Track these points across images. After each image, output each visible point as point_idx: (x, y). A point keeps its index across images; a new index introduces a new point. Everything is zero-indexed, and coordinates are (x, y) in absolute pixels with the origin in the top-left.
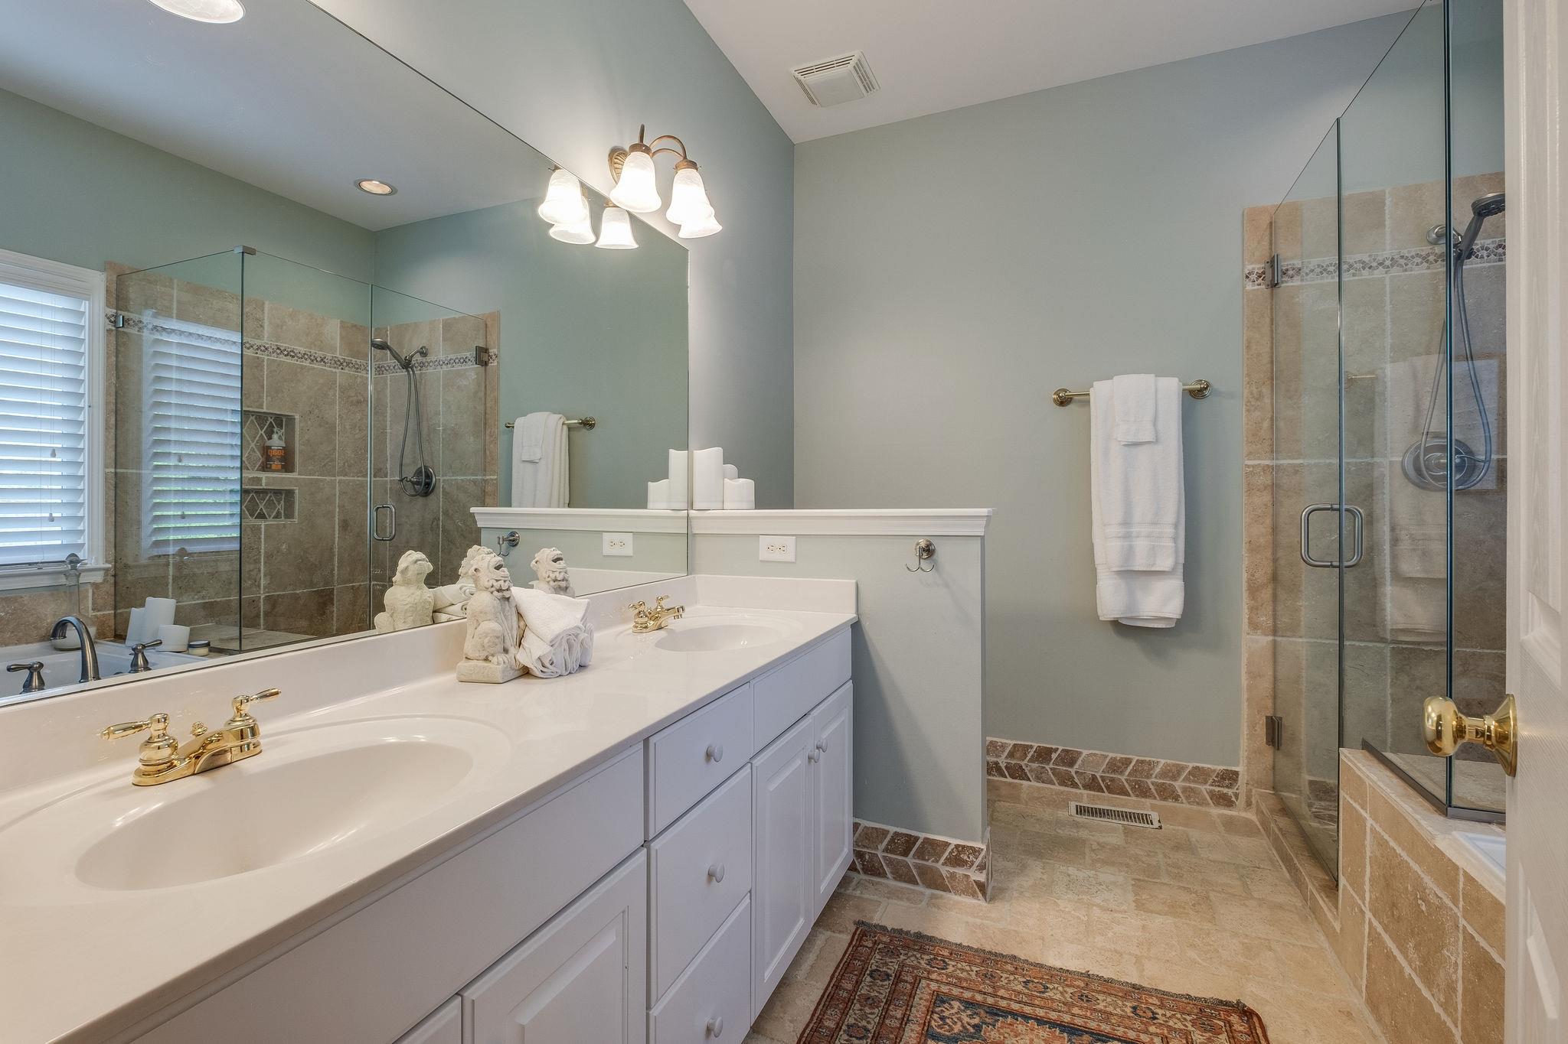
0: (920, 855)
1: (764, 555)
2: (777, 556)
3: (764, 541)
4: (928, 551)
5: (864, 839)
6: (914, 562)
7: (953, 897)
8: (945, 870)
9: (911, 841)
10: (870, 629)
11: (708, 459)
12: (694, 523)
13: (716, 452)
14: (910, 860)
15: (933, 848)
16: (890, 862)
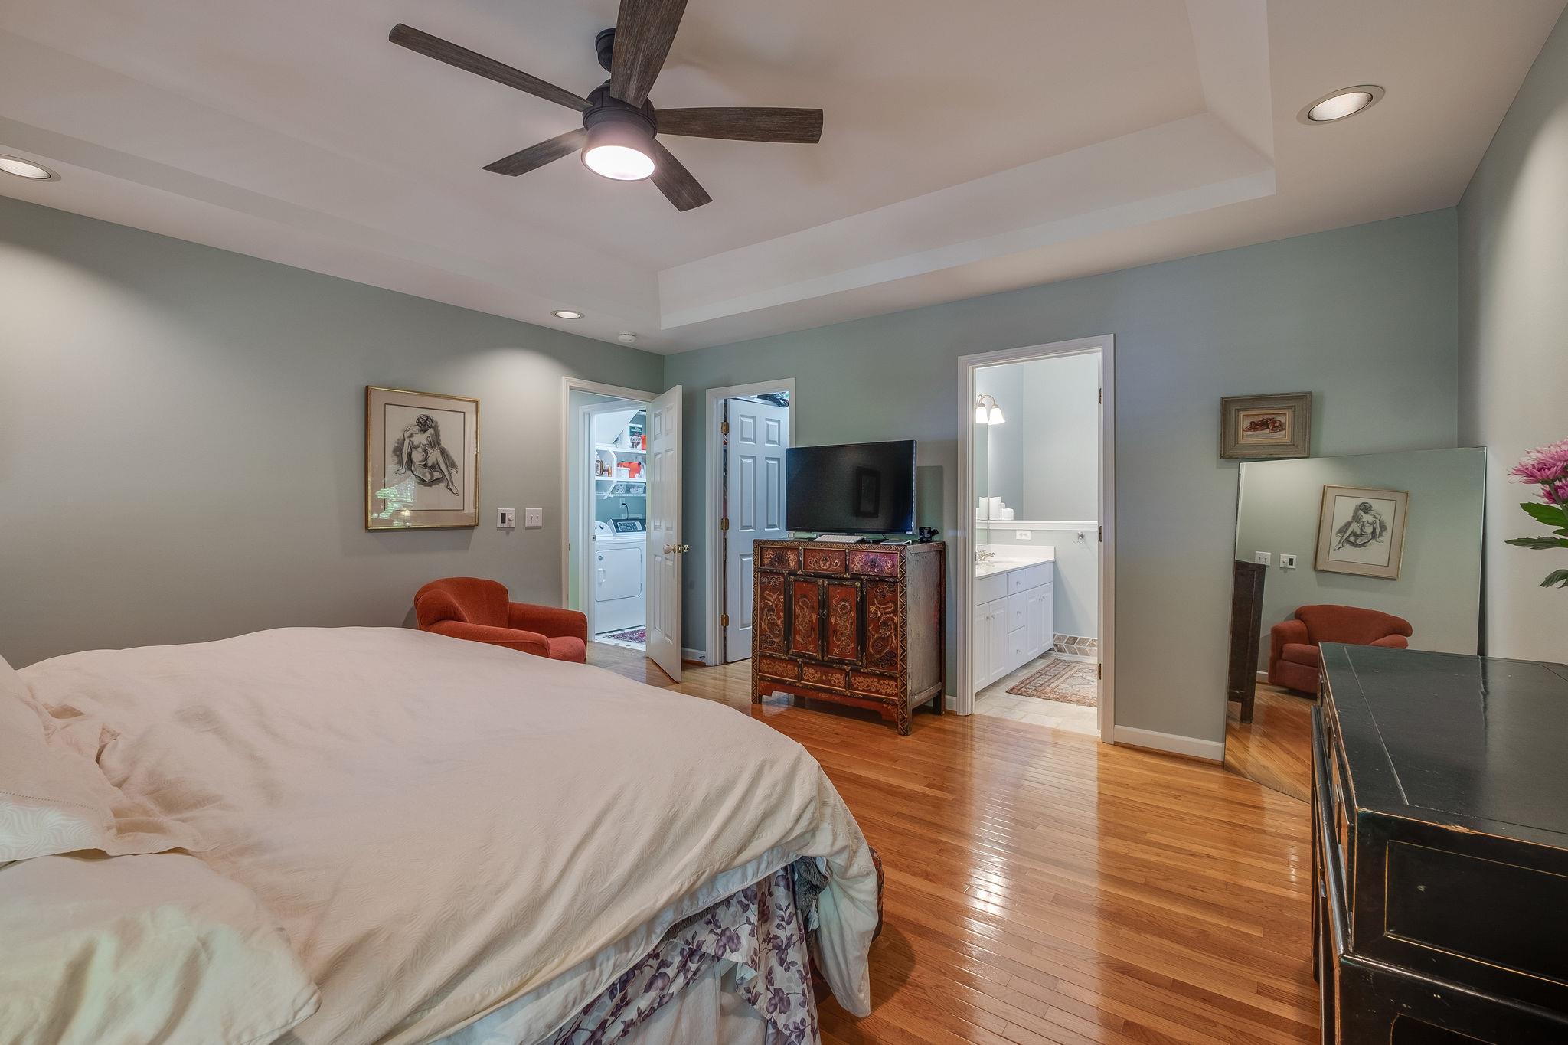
0: (1079, 644)
1: (1018, 537)
2: (1024, 538)
3: (1018, 532)
4: (1082, 536)
5: (1057, 639)
6: (1076, 540)
7: (1091, 657)
8: (1088, 649)
9: (1075, 639)
10: (1060, 564)
11: (995, 501)
12: (990, 525)
13: (998, 499)
14: (1075, 646)
15: (1084, 641)
16: (1068, 647)
